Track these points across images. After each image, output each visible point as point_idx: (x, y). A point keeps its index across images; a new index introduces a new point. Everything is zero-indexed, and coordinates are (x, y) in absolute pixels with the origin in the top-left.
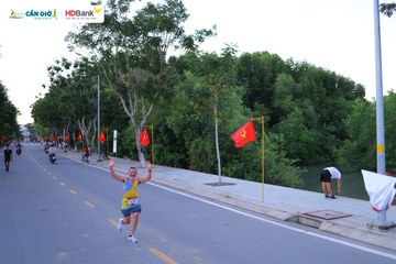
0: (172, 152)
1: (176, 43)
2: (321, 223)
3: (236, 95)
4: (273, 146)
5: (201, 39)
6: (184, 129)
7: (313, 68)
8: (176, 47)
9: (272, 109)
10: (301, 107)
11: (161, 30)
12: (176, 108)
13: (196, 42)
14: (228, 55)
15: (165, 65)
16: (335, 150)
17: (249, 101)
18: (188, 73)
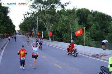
0: (58, 37)
1: (59, 7)
2: (101, 57)
3: (76, 21)
4: (87, 35)
5: (66, 5)
6: (62, 31)
7: (98, 12)
8: (59, 8)
9: (87, 25)
10: (95, 24)
11: (55, 3)
12: (59, 25)
13: (65, 6)
14: (74, 10)
15: (56, 13)
16: (105, 36)
17: (80, 23)
18: (62, 15)
